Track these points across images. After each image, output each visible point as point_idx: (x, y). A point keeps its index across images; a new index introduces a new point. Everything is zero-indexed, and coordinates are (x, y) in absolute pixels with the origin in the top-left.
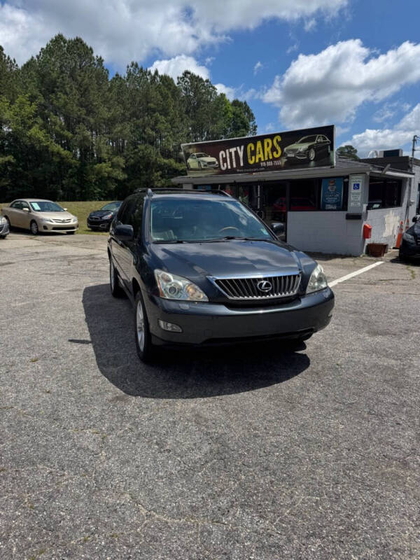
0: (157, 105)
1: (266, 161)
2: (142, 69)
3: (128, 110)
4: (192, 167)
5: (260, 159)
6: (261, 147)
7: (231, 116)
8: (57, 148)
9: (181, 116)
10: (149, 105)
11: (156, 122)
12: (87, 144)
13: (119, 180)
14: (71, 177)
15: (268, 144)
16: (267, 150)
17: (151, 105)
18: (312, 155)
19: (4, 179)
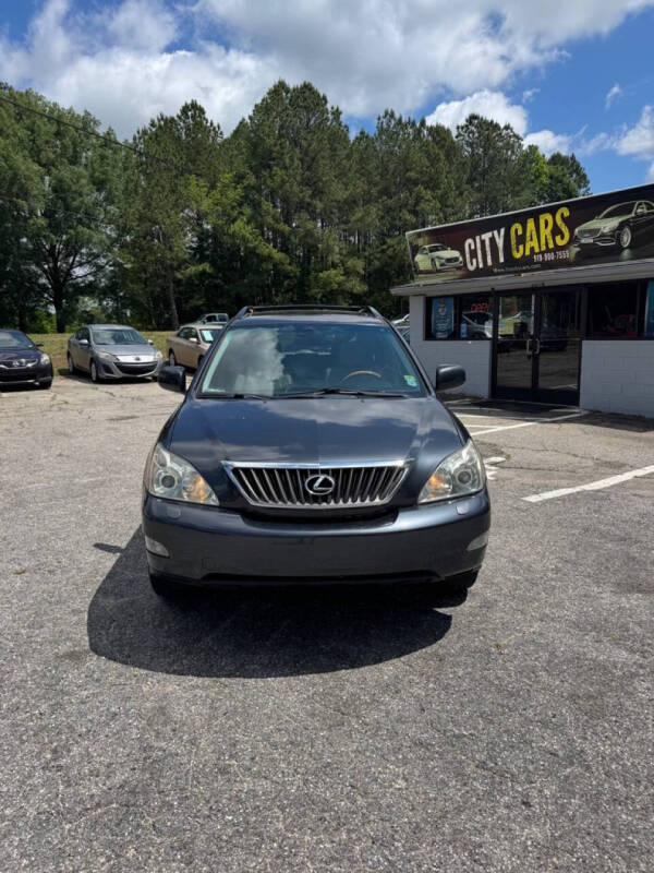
0: (421, 173)
1: (542, 253)
2: (400, 120)
3: (375, 185)
4: (421, 268)
5: (532, 249)
6: (533, 228)
7: (546, 180)
8: (268, 249)
9: (458, 188)
10: (408, 174)
11: (419, 199)
12: (309, 240)
13: (355, 295)
14: (287, 292)
15: (546, 223)
16: (546, 232)
17: (412, 174)
18: (627, 239)
19: (197, 297)
